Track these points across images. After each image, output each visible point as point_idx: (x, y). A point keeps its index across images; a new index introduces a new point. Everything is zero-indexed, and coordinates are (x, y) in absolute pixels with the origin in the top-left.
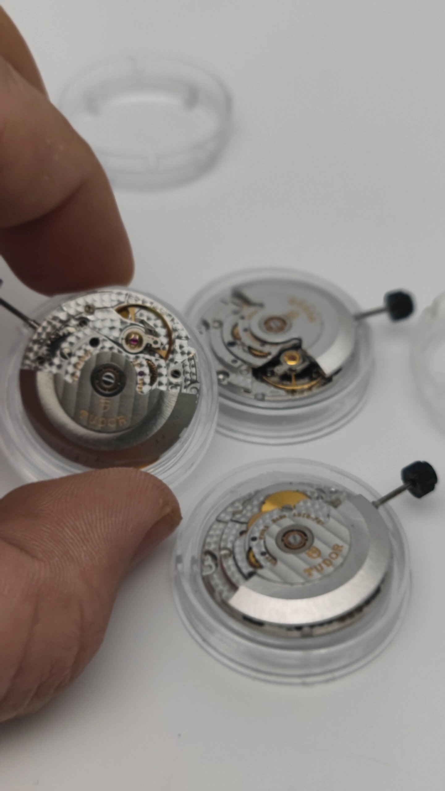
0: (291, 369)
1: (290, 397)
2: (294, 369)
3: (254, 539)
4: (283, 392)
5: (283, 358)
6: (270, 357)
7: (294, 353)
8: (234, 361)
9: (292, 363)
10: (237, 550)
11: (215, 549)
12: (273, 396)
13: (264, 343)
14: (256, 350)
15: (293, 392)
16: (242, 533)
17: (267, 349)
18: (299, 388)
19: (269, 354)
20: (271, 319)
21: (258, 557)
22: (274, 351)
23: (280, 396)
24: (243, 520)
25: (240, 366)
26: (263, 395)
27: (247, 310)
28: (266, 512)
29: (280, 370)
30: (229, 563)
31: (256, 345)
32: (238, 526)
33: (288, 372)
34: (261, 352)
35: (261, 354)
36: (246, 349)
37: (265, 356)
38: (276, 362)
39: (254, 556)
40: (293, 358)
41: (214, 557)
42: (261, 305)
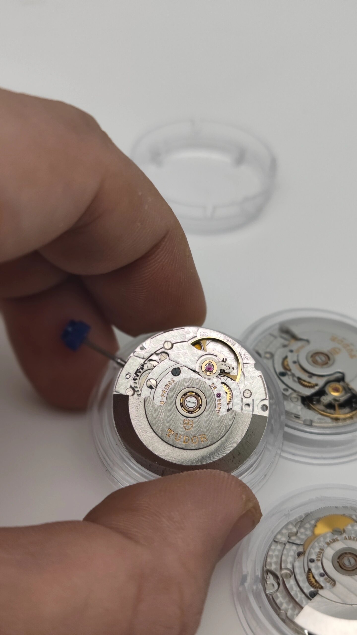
0: (335, 400)
1: (335, 424)
2: (337, 399)
3: (312, 561)
4: (329, 420)
5: (328, 389)
6: (317, 388)
7: (337, 385)
8: (286, 390)
9: (335, 394)
10: (297, 571)
11: (276, 569)
12: (320, 423)
13: (312, 375)
14: (305, 381)
15: (337, 419)
16: (299, 554)
17: (314, 380)
18: (342, 416)
19: (317, 385)
20: (317, 353)
21: (317, 578)
22: (321, 382)
23: (326, 422)
24: (298, 542)
25: (291, 394)
26: (312, 421)
27: (295, 345)
28: (319, 536)
29: (325, 399)
30: (291, 583)
31: (304, 377)
32: (294, 547)
33: (333, 402)
34: (309, 383)
35: (310, 385)
36: (296, 379)
37: (312, 387)
38: (322, 392)
39: (314, 577)
40: (336, 390)
41: (276, 576)
42: (308, 341)
